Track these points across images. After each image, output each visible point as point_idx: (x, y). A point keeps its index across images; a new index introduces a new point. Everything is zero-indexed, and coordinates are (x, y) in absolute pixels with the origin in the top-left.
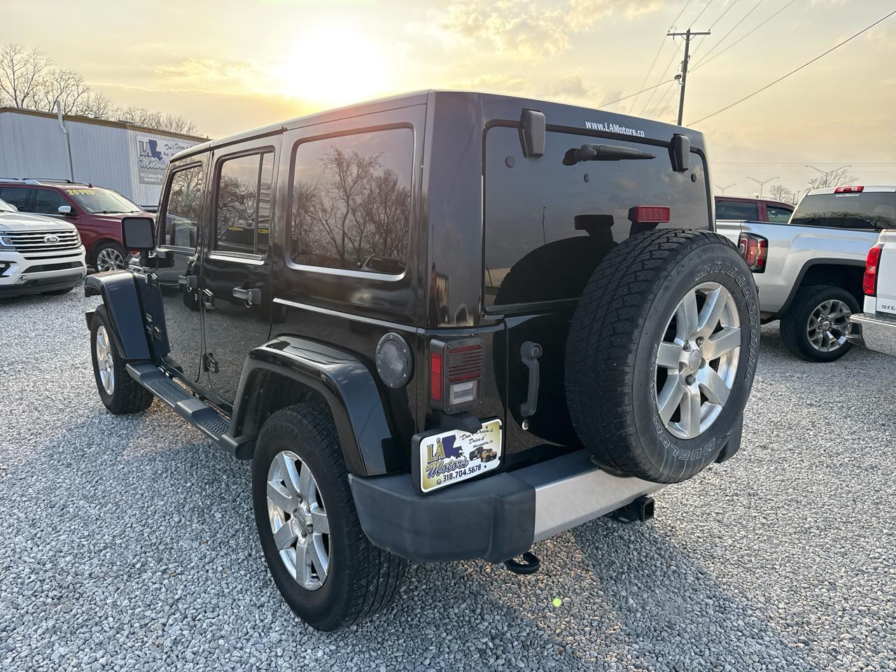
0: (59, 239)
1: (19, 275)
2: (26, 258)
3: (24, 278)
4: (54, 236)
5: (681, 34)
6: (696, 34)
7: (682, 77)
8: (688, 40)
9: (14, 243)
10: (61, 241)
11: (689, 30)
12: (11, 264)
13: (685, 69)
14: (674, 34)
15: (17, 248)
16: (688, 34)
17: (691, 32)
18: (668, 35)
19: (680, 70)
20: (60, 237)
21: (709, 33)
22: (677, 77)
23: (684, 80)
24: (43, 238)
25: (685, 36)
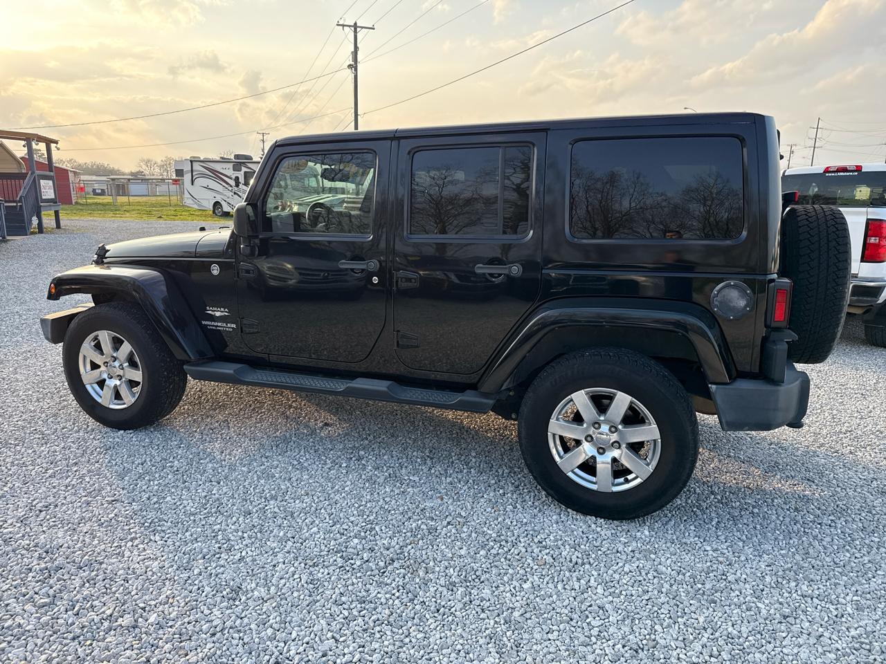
5: (349, 26)
6: (362, 28)
7: (354, 67)
8: (355, 32)
11: (356, 24)
13: (355, 59)
14: (343, 26)
16: (355, 26)
17: (358, 25)
18: (338, 25)
19: (351, 60)
21: (374, 29)
22: (350, 66)
23: (356, 70)
25: (353, 29)
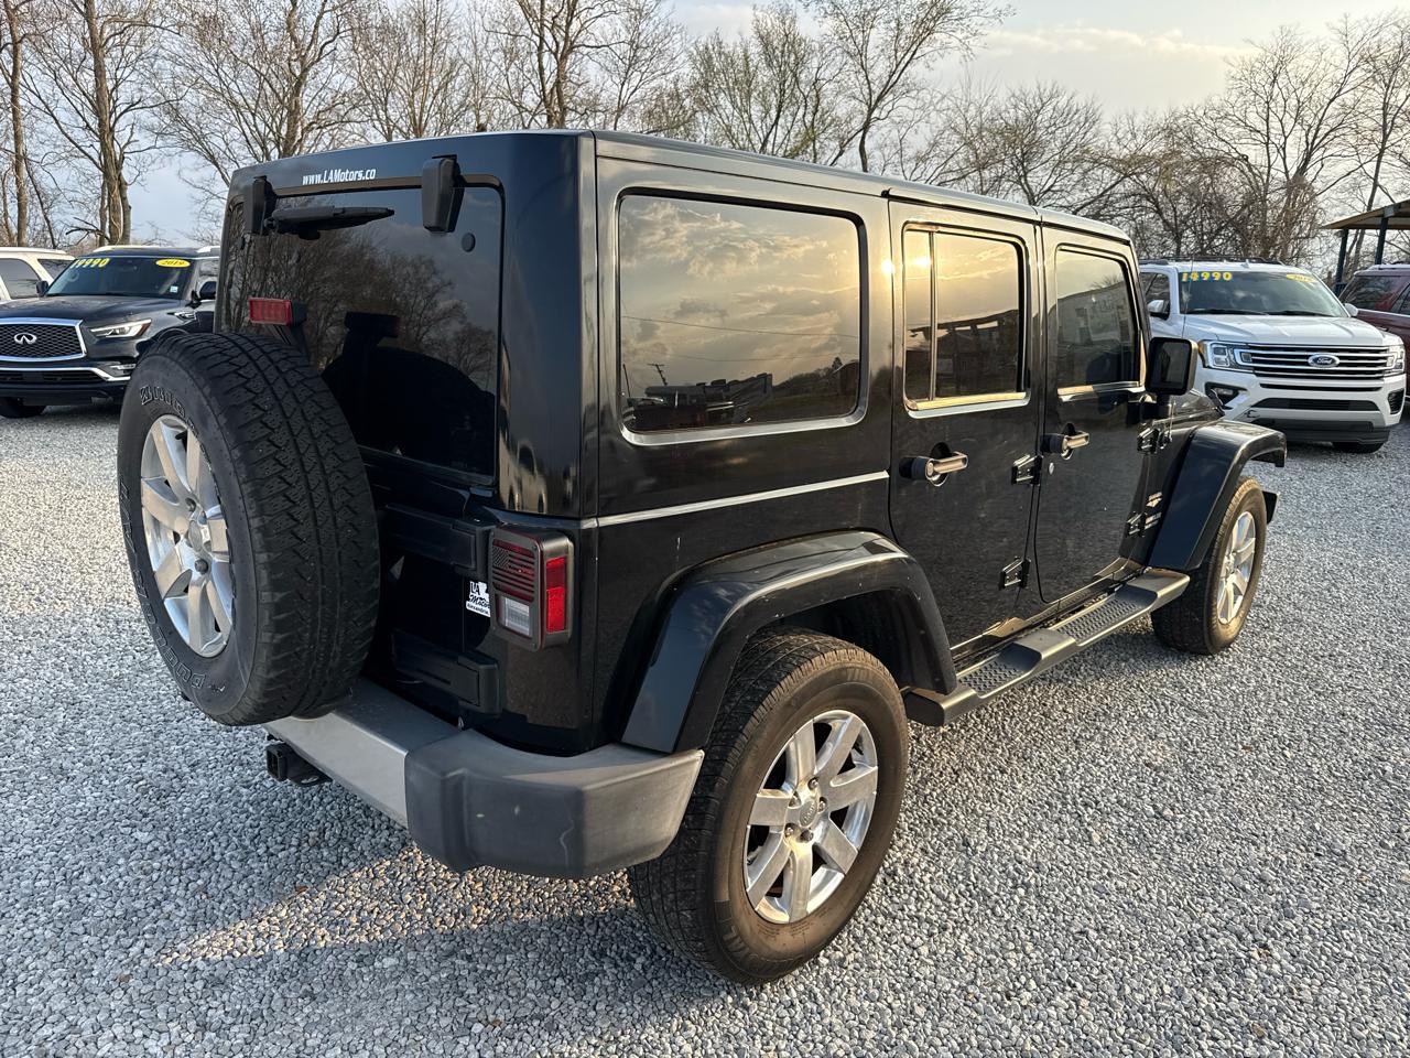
0: (1338, 361)
1: (1246, 409)
2: (1263, 385)
3: (1252, 414)
4: (1332, 355)
9: (1254, 361)
10: (1341, 365)
12: (1240, 392)
15: (1256, 368)
20: (1340, 358)
24: (1307, 357)
